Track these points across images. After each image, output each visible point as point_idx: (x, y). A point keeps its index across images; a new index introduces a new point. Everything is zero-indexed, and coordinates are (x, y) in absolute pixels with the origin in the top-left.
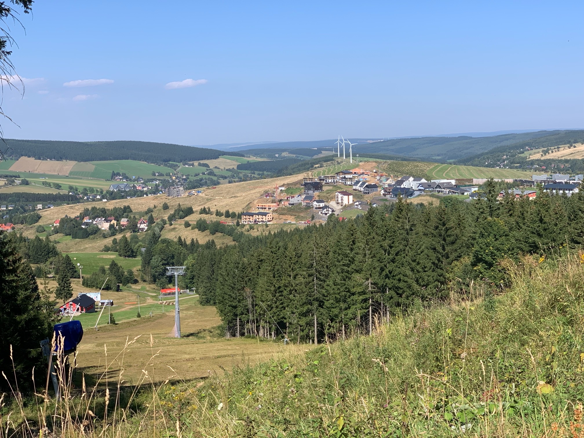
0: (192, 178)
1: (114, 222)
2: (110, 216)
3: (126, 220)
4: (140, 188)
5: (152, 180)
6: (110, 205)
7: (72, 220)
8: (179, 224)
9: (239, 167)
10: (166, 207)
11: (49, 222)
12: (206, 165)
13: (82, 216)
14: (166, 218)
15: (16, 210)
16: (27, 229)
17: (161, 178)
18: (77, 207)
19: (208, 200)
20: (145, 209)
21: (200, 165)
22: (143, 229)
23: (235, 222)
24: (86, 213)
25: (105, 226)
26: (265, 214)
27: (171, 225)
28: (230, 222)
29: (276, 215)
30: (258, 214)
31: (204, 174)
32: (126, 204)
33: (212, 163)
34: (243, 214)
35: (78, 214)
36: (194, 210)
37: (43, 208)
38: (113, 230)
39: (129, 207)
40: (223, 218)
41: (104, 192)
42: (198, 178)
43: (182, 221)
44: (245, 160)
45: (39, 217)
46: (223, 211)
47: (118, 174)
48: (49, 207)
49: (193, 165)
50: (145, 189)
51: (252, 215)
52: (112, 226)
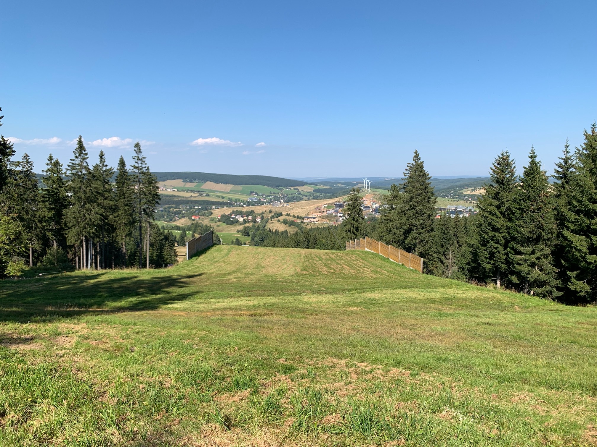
0: (290, 196)
1: (246, 218)
2: (244, 214)
3: (251, 217)
4: (263, 200)
5: (269, 196)
6: (245, 209)
7: (226, 216)
8: (275, 220)
9: (314, 191)
10: (271, 212)
11: (216, 216)
12: (297, 189)
13: (231, 214)
14: (269, 217)
15: (202, 209)
16: (206, 219)
17: (274, 195)
18: (229, 210)
19: (291, 209)
20: (260, 212)
21: (294, 189)
22: (258, 222)
23: (301, 221)
24: (233, 213)
25: (241, 219)
26: (315, 218)
27: (271, 220)
28: (299, 221)
29: (320, 219)
30: (311, 218)
31: (296, 194)
32: (252, 209)
33: (300, 188)
34: (305, 217)
35: (230, 213)
36: (283, 214)
37: (216, 208)
38: (245, 222)
39: (253, 211)
40: (296, 218)
41: (245, 202)
42: (292, 196)
43: (277, 219)
44: (318, 187)
45: (212, 213)
46: (296, 215)
47: (253, 192)
48: (218, 208)
49: (291, 189)
50: (265, 201)
51: (309, 218)
52: (244, 220)
